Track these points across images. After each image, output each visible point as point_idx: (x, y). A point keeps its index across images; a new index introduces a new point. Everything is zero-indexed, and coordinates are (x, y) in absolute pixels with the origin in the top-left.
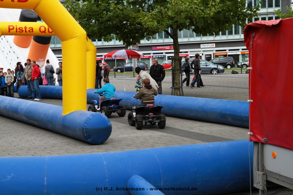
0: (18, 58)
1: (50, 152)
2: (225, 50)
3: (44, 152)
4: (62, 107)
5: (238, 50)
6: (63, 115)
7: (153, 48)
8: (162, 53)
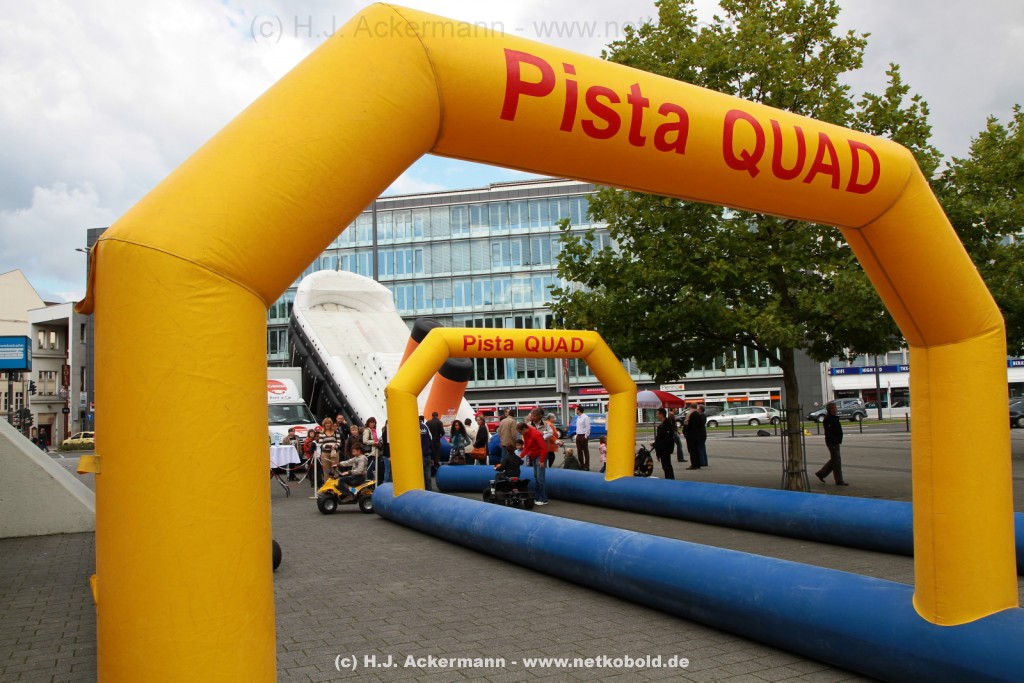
2: (701, 395)
5: (723, 394)
7: (581, 390)
8: (596, 400)
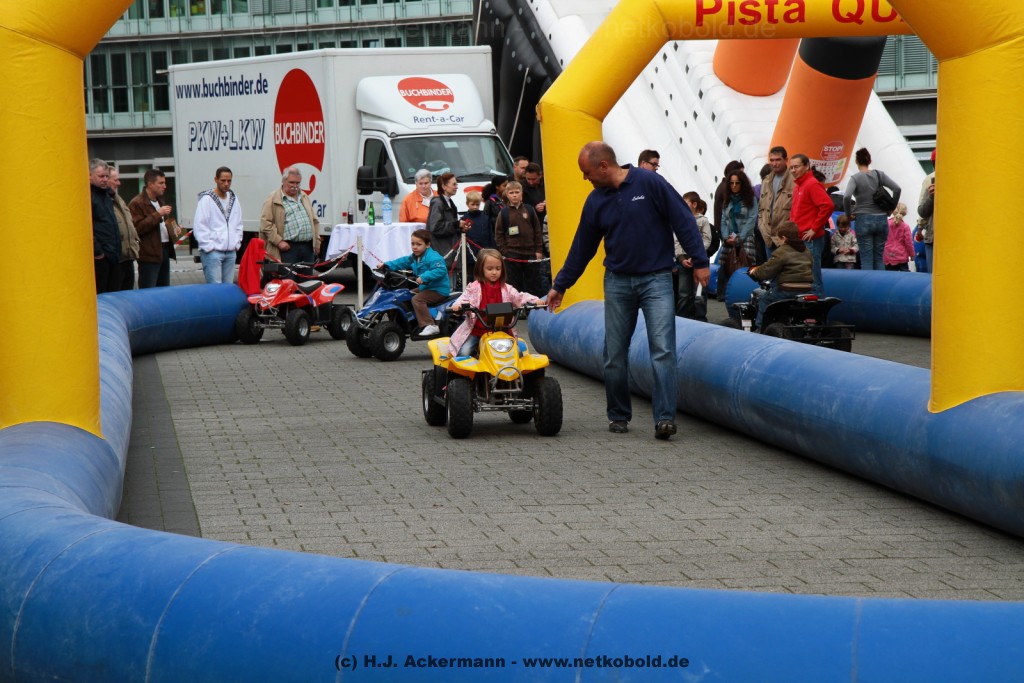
0: (729, 142)
1: (868, 579)
3: (842, 579)
4: (929, 373)
6: (929, 410)
